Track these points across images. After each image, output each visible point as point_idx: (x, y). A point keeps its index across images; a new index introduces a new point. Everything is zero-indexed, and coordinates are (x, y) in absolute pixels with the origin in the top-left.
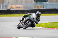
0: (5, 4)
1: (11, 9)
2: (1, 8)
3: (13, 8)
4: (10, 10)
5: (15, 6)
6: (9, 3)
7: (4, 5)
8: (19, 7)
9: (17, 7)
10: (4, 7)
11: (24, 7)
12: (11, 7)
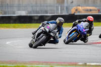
0: (66, 5)
1: (76, 14)
2: (60, 12)
3: (79, 12)
4: (74, 14)
5: (83, 8)
6: (72, 2)
7: (64, 6)
8: (91, 10)
9: (87, 10)
10: (64, 9)
11: (99, 10)
12: (76, 10)
